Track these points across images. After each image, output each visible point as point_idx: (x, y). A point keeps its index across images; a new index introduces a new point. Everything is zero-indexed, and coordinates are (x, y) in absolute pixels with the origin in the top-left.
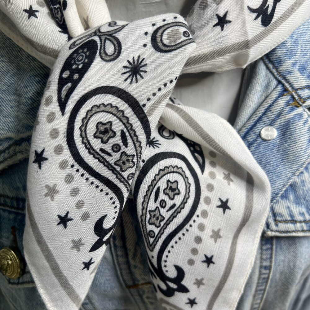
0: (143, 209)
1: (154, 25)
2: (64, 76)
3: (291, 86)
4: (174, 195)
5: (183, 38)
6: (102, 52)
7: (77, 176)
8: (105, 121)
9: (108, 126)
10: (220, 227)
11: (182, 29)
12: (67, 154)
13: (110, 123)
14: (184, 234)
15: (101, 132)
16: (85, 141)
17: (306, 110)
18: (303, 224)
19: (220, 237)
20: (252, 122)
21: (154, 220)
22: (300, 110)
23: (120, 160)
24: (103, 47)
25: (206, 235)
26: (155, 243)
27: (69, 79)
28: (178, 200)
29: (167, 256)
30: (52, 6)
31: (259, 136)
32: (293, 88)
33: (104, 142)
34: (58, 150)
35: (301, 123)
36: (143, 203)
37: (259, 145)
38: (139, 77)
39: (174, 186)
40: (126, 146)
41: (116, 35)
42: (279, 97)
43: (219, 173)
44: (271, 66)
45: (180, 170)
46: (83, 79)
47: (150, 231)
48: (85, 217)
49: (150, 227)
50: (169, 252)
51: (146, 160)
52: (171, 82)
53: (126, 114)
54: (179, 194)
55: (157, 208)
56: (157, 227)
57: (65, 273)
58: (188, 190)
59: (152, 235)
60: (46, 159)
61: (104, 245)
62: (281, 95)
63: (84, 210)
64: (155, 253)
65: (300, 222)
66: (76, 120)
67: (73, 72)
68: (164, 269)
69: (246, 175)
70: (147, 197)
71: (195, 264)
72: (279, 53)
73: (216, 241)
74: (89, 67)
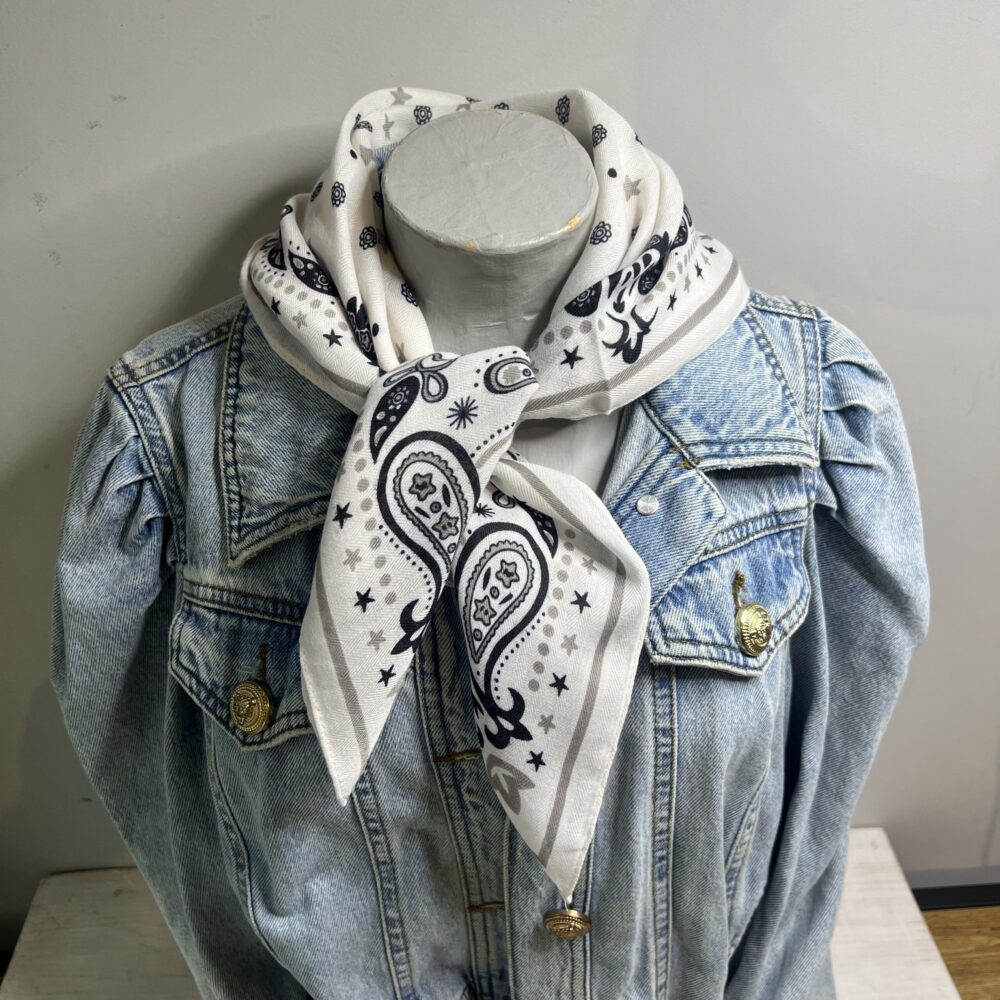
0: (466, 598)
1: (488, 361)
2: (378, 417)
3: (680, 440)
4: (511, 581)
5: (523, 377)
6: (425, 391)
7: (385, 540)
8: (423, 473)
9: (427, 480)
10: (575, 632)
11: (522, 367)
12: (375, 511)
13: (430, 475)
14: (523, 640)
15: (418, 487)
16: (398, 496)
17: (702, 473)
18: (711, 648)
19: (576, 647)
20: (625, 490)
21: (480, 614)
22: (692, 473)
23: (439, 523)
24: (426, 385)
25: (555, 643)
26: (482, 649)
27: (385, 421)
28: (516, 589)
29: (499, 672)
30: (357, 330)
31: (635, 508)
32: (682, 443)
33: (421, 499)
34: (366, 505)
35: (693, 490)
36: (467, 589)
37: (634, 520)
38: (467, 421)
39: (511, 569)
40: (448, 505)
41: (441, 372)
42: (662, 455)
43: (577, 559)
44: (652, 413)
45: (520, 549)
46: (401, 422)
47: (476, 630)
48: (391, 599)
49: (476, 625)
50: (502, 665)
51: (473, 531)
52: (507, 428)
53: (450, 466)
54: (517, 580)
55: (486, 597)
56: (486, 625)
57: (354, 683)
58: (530, 577)
59: (479, 637)
60: (350, 516)
61: (411, 649)
62: (665, 452)
63: (389, 589)
64: (481, 667)
65: (707, 644)
66: (390, 470)
67: (389, 414)
68: (495, 694)
69: (615, 562)
70: (472, 580)
71: (540, 690)
72: (662, 395)
73: (569, 653)
74: (409, 408)
